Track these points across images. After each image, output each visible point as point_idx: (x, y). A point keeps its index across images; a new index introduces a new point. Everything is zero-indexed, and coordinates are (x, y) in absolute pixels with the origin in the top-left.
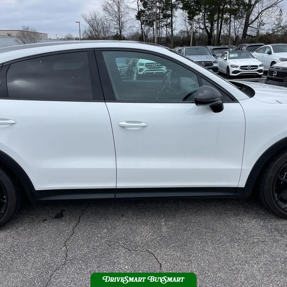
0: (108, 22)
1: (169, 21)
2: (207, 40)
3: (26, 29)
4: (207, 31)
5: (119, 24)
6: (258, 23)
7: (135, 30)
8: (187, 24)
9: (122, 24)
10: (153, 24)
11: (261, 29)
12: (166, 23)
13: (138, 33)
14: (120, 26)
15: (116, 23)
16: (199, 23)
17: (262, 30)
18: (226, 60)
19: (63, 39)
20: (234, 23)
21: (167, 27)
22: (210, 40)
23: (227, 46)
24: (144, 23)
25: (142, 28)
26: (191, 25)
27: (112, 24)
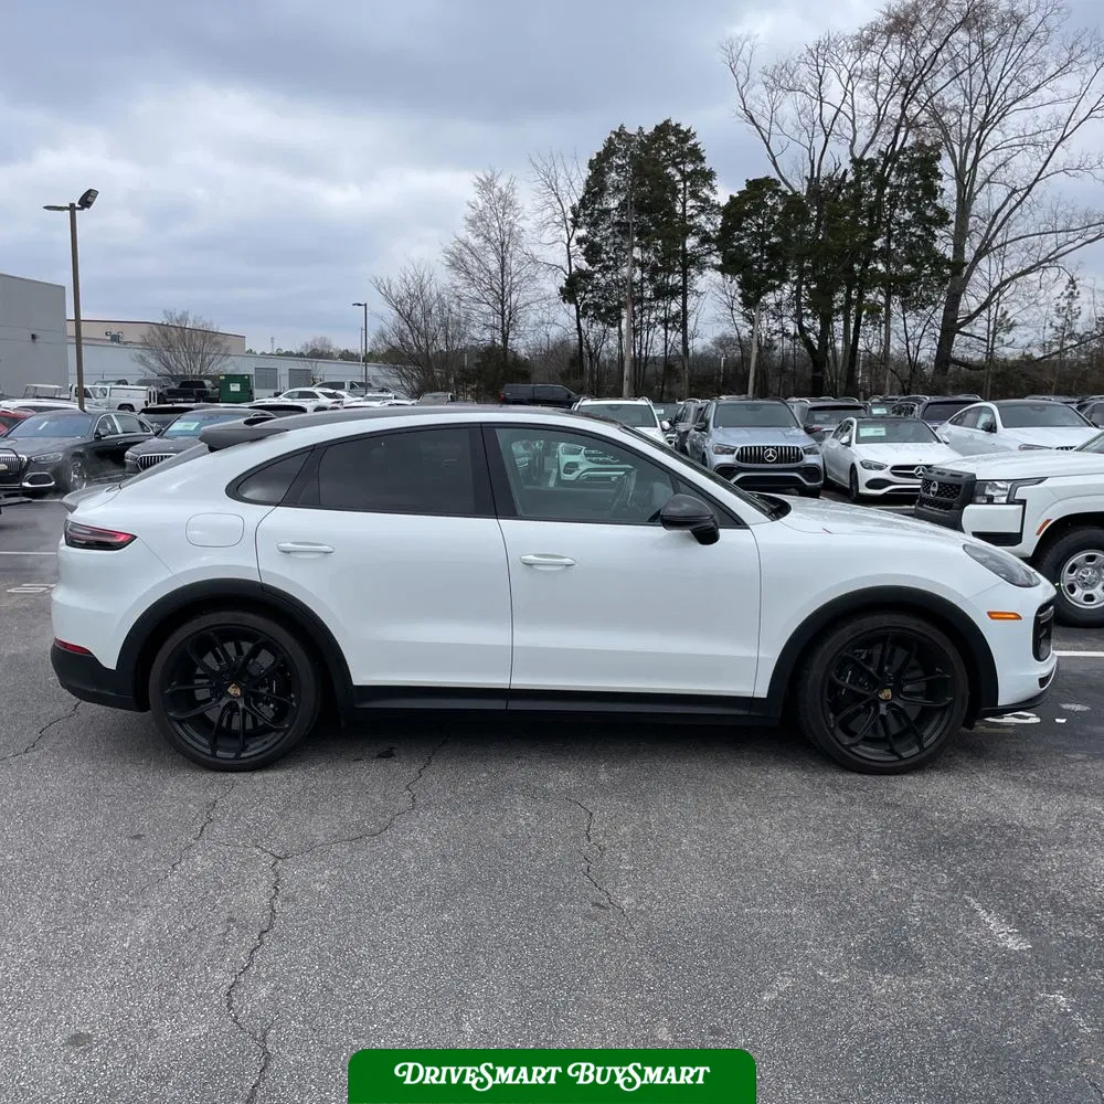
0: (463, 304)
1: (675, 307)
2: (809, 375)
3: (177, 321)
4: (808, 343)
5: (503, 314)
6: (989, 321)
7: (554, 332)
8: (740, 320)
9: (510, 313)
10: (620, 318)
11: (1002, 341)
12: (662, 315)
13: (564, 343)
14: (503, 319)
15: (490, 310)
16: (781, 317)
17: (1007, 345)
18: (848, 444)
19: (297, 355)
20: (904, 319)
21: (666, 328)
22: (819, 374)
23: (857, 402)
24: (586, 313)
25: (579, 328)
26: (752, 322)
27: (476, 313)
